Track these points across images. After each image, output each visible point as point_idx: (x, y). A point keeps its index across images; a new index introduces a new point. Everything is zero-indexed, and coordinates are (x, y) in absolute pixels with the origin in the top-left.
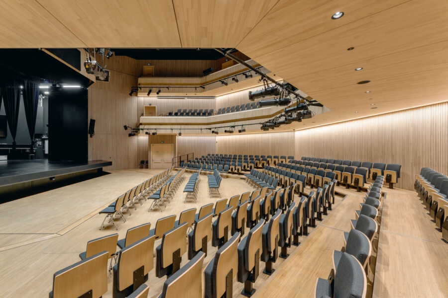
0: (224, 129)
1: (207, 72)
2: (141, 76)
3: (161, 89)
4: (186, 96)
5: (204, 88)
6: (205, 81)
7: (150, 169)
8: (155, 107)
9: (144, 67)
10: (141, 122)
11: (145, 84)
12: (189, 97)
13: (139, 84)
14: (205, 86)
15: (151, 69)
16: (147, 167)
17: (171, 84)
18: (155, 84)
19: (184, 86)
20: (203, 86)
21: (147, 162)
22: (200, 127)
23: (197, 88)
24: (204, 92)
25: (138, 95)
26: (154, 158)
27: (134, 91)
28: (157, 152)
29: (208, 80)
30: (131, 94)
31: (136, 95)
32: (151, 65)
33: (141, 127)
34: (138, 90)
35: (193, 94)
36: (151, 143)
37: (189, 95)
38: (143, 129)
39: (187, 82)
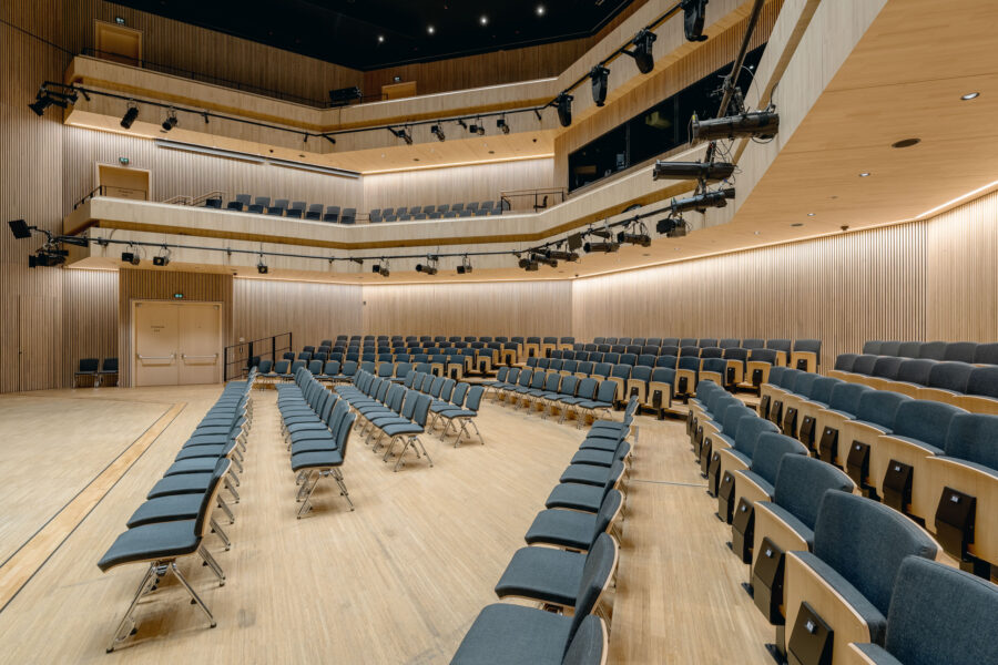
0: (414, 262)
1: (342, 97)
2: (83, 53)
3: (180, 115)
4: (269, 155)
5: (333, 141)
6: (336, 123)
7: (127, 385)
8: (147, 174)
9: (98, 24)
10: (94, 215)
11: (106, 84)
12: (276, 162)
13: (80, 80)
14: (336, 137)
15: (132, 39)
16: (111, 382)
17: (216, 108)
18: (149, 94)
19: (263, 122)
20: (329, 135)
21: (112, 364)
22: (327, 252)
23: (310, 138)
24: (333, 155)
25: (69, 121)
26: (142, 347)
27: (55, 99)
28: (157, 329)
29: (344, 121)
30: (38, 109)
31: (61, 119)
32: (126, 24)
33: (94, 233)
34: (74, 98)
35: (292, 155)
36: (132, 297)
37: (280, 153)
38: (103, 243)
39: (274, 113)
